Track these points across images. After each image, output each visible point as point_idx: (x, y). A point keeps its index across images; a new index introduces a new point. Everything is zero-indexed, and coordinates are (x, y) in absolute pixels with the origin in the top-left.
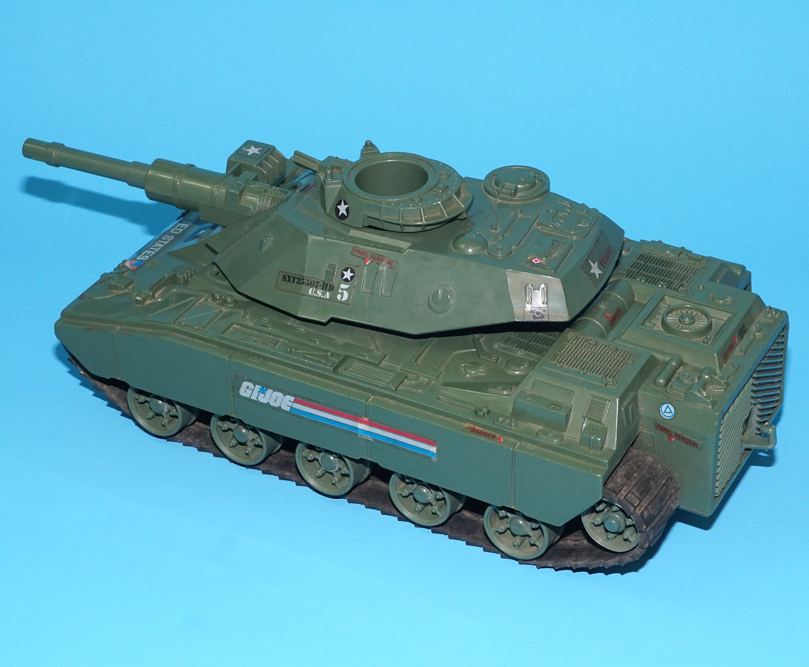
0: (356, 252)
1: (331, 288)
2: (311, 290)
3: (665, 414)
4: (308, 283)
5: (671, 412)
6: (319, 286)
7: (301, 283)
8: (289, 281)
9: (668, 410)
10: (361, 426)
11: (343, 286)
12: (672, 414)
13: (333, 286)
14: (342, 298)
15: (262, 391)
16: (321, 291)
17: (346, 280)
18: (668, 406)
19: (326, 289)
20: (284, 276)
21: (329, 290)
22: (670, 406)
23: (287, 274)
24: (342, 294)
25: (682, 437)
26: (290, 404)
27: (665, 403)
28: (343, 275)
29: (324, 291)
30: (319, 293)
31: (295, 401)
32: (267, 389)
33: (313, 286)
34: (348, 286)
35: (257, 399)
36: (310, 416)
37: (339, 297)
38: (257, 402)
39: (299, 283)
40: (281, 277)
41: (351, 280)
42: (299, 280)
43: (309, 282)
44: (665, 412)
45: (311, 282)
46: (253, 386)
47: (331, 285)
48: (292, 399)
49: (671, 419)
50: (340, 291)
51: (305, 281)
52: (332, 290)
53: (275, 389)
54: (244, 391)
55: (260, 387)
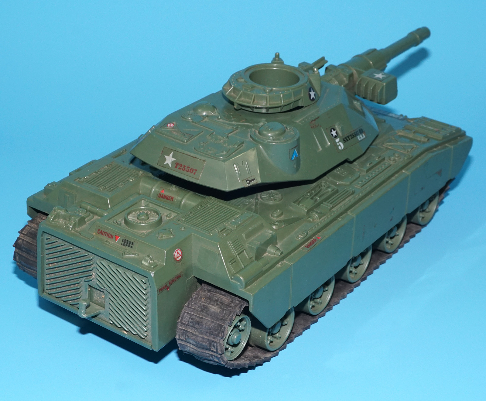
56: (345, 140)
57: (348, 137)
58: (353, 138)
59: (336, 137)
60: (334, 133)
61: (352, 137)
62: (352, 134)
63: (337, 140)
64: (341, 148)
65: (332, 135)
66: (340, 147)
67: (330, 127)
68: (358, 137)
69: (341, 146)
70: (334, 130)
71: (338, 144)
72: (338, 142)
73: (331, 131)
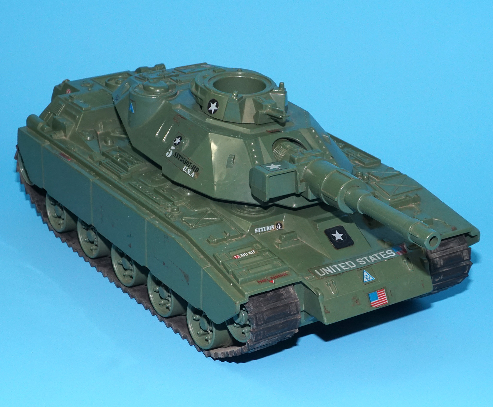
56: (176, 154)
57: (180, 156)
58: (181, 162)
59: (175, 144)
60: (178, 140)
61: (182, 160)
62: (184, 159)
63: (173, 148)
64: (168, 155)
65: (176, 140)
66: (167, 153)
67: (182, 134)
68: (185, 166)
69: (169, 154)
70: (180, 139)
71: (169, 150)
72: (171, 150)
73: (178, 138)
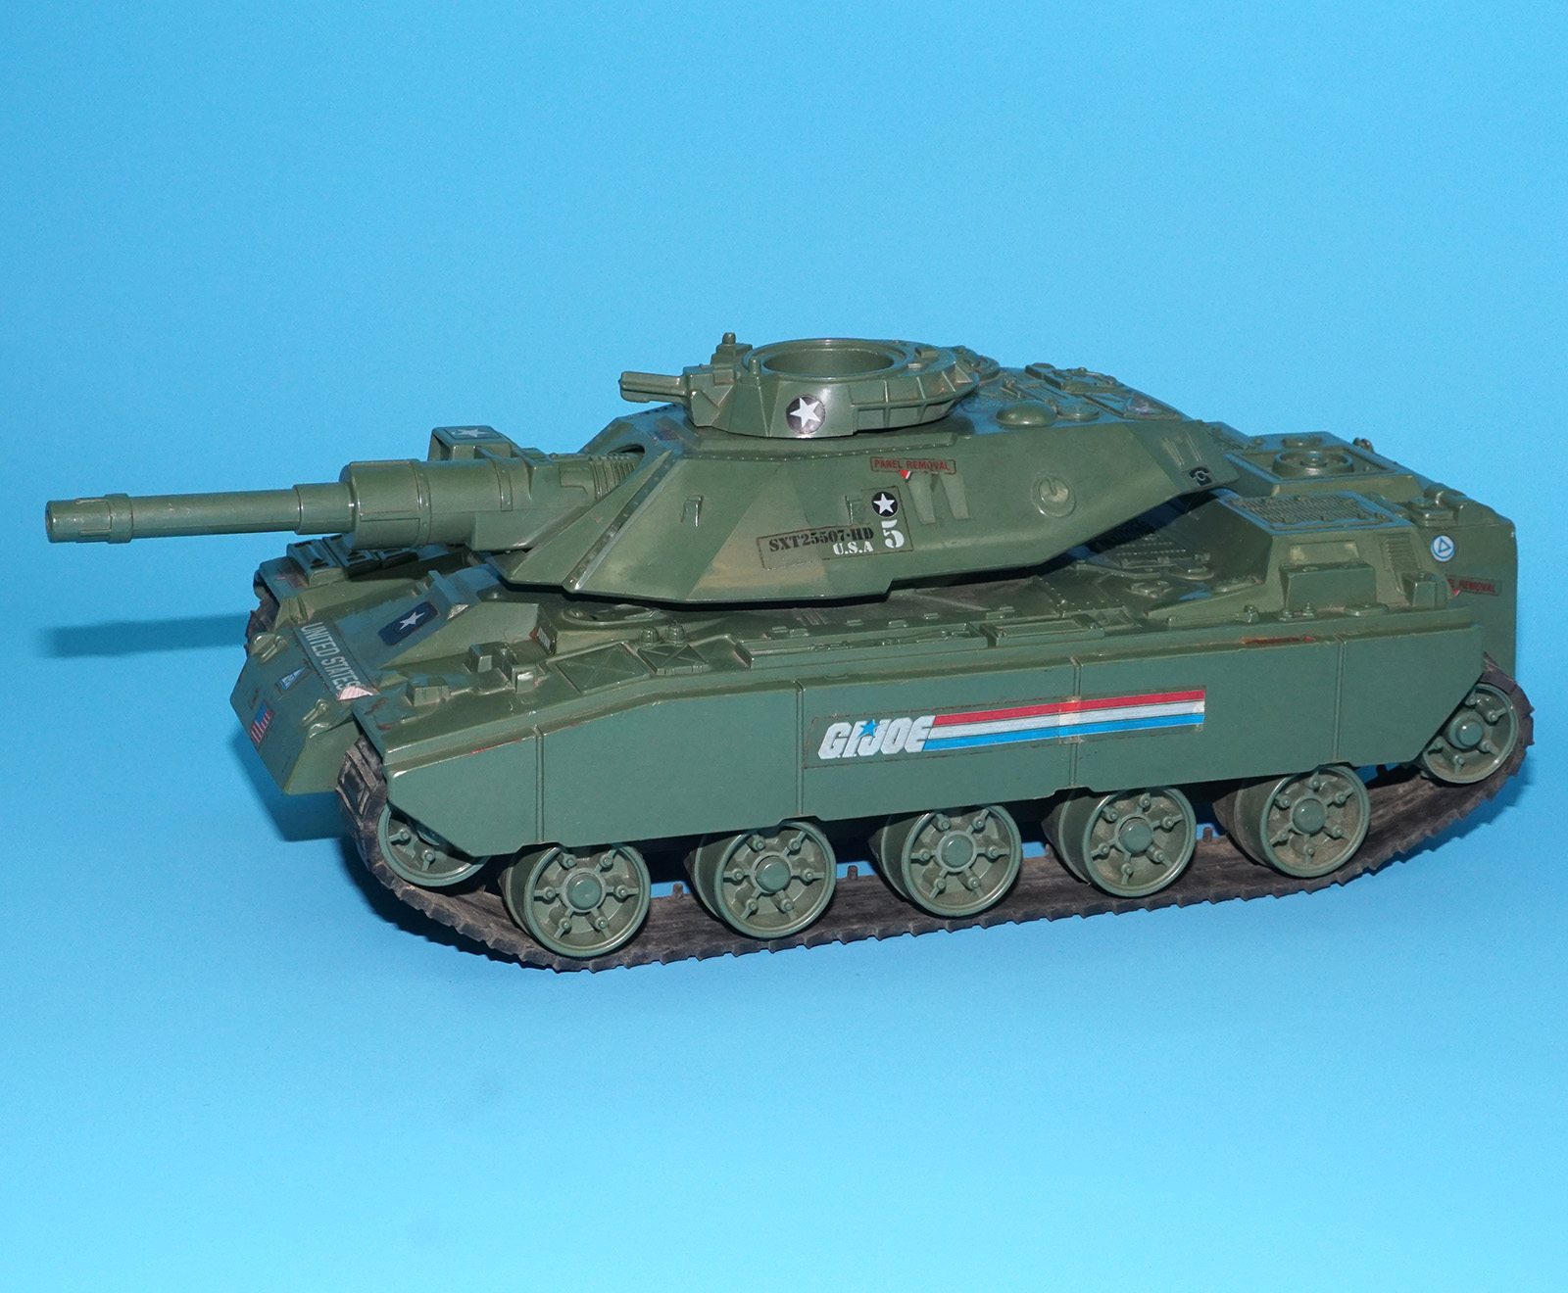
0: (879, 466)
1: (869, 534)
2: (835, 547)
3: (1441, 554)
4: (826, 537)
5: (1449, 548)
6: (845, 536)
7: (813, 542)
8: (788, 547)
9: (1444, 547)
10: (1065, 719)
11: (886, 524)
12: (1451, 550)
13: (870, 530)
14: (894, 543)
15: (869, 732)
16: (854, 543)
17: (886, 513)
18: (1442, 541)
19: (861, 538)
20: (771, 543)
21: (867, 538)
22: (1445, 538)
23: (777, 538)
24: (891, 537)
25: (1471, 584)
26: (923, 734)
27: (1436, 537)
28: (877, 508)
29: (858, 541)
30: (853, 547)
31: (936, 724)
32: (878, 722)
33: (836, 540)
34: (896, 521)
35: (856, 752)
36: (963, 741)
37: (889, 543)
38: (858, 760)
39: (809, 543)
40: (765, 544)
41: (895, 510)
42: (807, 539)
43: (826, 535)
44: (1440, 551)
45: (830, 534)
46: (850, 727)
47: (865, 530)
48: (929, 720)
49: (1451, 560)
50: (886, 534)
51: (818, 535)
52: (872, 536)
53: (893, 715)
54: (829, 747)
55: (864, 723)
